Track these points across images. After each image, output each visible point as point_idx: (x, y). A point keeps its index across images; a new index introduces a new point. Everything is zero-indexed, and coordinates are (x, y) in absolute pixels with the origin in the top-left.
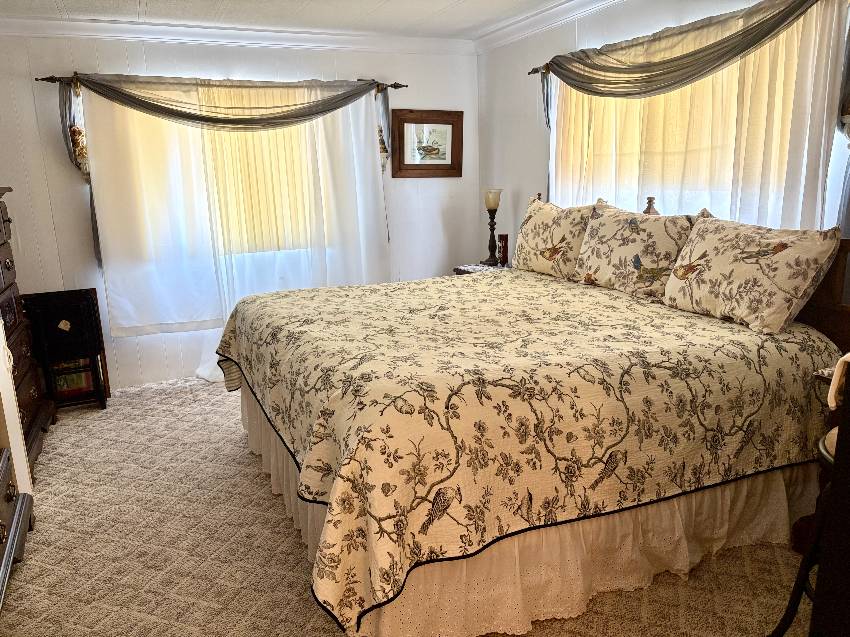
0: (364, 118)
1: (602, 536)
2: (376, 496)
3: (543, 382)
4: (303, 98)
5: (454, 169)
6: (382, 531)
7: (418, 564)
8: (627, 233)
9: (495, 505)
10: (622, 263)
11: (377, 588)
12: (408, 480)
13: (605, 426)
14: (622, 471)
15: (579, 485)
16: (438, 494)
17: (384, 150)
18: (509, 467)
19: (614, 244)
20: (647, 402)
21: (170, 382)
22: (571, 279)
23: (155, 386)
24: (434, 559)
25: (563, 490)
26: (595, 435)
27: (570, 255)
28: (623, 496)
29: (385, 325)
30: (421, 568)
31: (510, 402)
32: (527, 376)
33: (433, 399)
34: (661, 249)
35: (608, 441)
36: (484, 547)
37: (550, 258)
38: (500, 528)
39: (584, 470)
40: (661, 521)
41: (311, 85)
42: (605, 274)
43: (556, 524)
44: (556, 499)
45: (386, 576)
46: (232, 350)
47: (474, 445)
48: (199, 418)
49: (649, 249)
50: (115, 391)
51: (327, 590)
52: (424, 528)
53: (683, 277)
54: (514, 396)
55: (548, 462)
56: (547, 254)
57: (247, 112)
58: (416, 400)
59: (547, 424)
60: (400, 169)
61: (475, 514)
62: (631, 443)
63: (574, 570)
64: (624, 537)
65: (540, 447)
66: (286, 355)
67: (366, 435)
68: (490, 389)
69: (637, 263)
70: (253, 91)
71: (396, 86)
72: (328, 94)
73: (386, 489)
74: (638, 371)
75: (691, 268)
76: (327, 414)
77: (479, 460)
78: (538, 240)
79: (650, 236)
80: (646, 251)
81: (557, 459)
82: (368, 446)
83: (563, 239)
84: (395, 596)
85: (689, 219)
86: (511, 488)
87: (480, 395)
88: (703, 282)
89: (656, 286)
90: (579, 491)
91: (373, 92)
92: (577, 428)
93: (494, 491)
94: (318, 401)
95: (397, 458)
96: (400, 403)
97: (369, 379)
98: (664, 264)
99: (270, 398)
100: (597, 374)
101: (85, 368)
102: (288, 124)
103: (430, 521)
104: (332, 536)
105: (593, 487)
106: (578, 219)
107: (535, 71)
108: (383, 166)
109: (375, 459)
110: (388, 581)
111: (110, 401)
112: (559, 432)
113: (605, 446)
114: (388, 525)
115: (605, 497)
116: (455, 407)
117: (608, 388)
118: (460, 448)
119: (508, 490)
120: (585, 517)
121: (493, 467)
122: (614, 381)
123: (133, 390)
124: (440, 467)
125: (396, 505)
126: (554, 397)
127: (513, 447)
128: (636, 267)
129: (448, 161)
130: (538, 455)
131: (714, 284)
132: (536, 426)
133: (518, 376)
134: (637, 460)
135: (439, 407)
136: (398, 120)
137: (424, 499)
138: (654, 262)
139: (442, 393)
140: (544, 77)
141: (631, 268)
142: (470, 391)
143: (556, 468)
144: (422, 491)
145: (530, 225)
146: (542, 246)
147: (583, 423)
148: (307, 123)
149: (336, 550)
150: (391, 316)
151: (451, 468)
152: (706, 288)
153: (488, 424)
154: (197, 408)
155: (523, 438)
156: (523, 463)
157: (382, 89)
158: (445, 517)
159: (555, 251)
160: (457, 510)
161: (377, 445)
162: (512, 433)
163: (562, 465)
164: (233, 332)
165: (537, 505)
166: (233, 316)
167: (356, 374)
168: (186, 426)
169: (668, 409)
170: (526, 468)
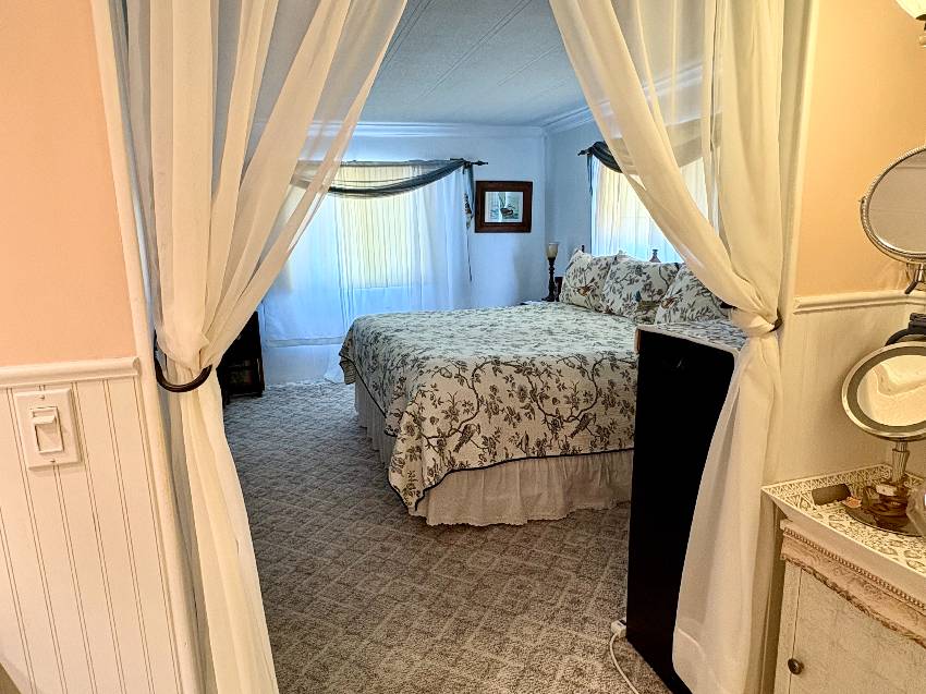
0: (454, 188)
1: (579, 469)
2: (427, 424)
3: (538, 364)
4: (408, 174)
5: (525, 226)
6: (429, 444)
7: (453, 471)
8: (634, 276)
9: (503, 439)
10: (629, 297)
11: (425, 478)
12: (447, 417)
13: (580, 396)
14: (592, 427)
15: (562, 434)
16: (466, 427)
17: (469, 212)
18: (513, 417)
19: (625, 283)
20: (612, 383)
21: (306, 382)
22: (597, 310)
23: (295, 384)
24: (463, 468)
25: (550, 436)
26: (574, 401)
27: (597, 292)
28: (593, 444)
29: (449, 333)
30: (454, 474)
31: (514, 375)
32: (528, 361)
33: (465, 370)
34: (656, 287)
35: (582, 406)
36: (495, 465)
37: (584, 294)
38: (507, 455)
39: (565, 424)
40: (622, 464)
41: (414, 164)
42: (618, 306)
43: (545, 457)
44: (545, 441)
45: (431, 472)
46: (350, 353)
47: (490, 400)
48: (325, 405)
49: (648, 287)
50: (267, 386)
51: (396, 480)
52: (457, 449)
53: (666, 307)
54: (518, 372)
55: (540, 416)
56: (582, 291)
57: (367, 184)
58: (455, 371)
59: (539, 391)
60: (482, 226)
61: (490, 443)
62: (599, 409)
63: (558, 490)
64: (595, 472)
65: (534, 405)
66: (383, 349)
67: (422, 388)
68: (502, 367)
69: (638, 297)
70: (372, 169)
71: (480, 163)
72: (427, 171)
73: (433, 420)
74: (607, 363)
75: (671, 300)
76: (402, 380)
77: (493, 411)
78: (577, 280)
79: (648, 277)
80: (645, 289)
81: (546, 414)
82: (423, 395)
83: (593, 280)
84: (436, 485)
85: (677, 265)
86: (514, 431)
87: (495, 370)
88: (677, 310)
89: (650, 313)
90: (561, 437)
91: (462, 168)
92: (560, 396)
93: (503, 430)
94: (398, 374)
95: (440, 403)
96: (444, 371)
97: (428, 358)
98: (657, 298)
99: (371, 380)
100: (577, 363)
101: (248, 368)
102: (398, 193)
103: (460, 445)
104: (401, 448)
105: (572, 435)
106: (604, 266)
107: (583, 152)
108: (468, 224)
109: (427, 403)
110: (432, 475)
111: (264, 393)
112: (547, 397)
113: (580, 409)
114: (434, 442)
115: (580, 443)
116: (477, 376)
117: (583, 372)
118: (480, 401)
119: (512, 432)
120: (566, 455)
121: (502, 416)
122: (589, 368)
123: (281, 386)
124: (467, 411)
125: (439, 430)
126: (545, 374)
127: (516, 404)
128: (638, 300)
129: (520, 220)
130: (532, 410)
131: (684, 311)
132: (531, 392)
133: (522, 361)
134: (604, 422)
135: (468, 375)
136: (481, 189)
137: (457, 431)
138: (649, 296)
139: (471, 368)
140: (589, 157)
141: (634, 301)
142: (489, 367)
143: (545, 420)
144: (456, 426)
145: (571, 270)
146: (578, 285)
147: (563, 392)
148: (411, 193)
149: (403, 456)
150: (455, 329)
151: (474, 412)
152: (678, 314)
153: (499, 387)
154: (324, 399)
155: (522, 398)
156: (522, 415)
157: (468, 166)
158: (470, 442)
159: (587, 288)
160: (477, 439)
161: (428, 395)
162: (515, 395)
163: (550, 419)
164: (350, 340)
165: (532, 444)
166: (351, 330)
167: (421, 356)
168: (316, 409)
169: (626, 389)
170: (525, 419)
